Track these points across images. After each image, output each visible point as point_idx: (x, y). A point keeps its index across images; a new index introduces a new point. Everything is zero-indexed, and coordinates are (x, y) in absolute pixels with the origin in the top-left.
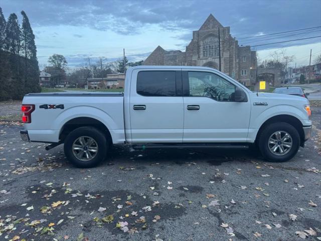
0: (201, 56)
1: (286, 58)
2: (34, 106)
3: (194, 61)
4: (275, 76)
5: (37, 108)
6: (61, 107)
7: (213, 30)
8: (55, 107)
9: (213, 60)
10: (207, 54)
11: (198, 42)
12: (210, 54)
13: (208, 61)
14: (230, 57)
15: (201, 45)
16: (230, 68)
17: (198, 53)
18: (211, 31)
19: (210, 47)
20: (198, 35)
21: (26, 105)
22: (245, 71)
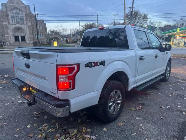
0: (11, 22)
1: (63, 29)
2: (78, 66)
3: (5, 25)
4: (59, 39)
5: (82, 67)
6: (103, 63)
7: (17, 5)
8: (98, 64)
9: (20, 26)
10: (15, 21)
11: (6, 12)
12: (17, 22)
13: (16, 26)
14: (32, 25)
15: (10, 14)
16: (33, 32)
17: (8, 19)
18: (16, 6)
19: (16, 16)
20: (6, 6)
21: (65, 65)
22: (42, 35)
